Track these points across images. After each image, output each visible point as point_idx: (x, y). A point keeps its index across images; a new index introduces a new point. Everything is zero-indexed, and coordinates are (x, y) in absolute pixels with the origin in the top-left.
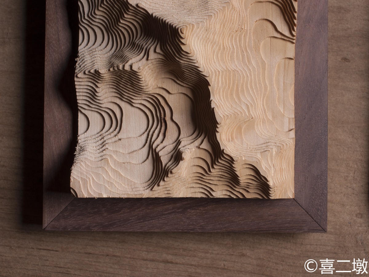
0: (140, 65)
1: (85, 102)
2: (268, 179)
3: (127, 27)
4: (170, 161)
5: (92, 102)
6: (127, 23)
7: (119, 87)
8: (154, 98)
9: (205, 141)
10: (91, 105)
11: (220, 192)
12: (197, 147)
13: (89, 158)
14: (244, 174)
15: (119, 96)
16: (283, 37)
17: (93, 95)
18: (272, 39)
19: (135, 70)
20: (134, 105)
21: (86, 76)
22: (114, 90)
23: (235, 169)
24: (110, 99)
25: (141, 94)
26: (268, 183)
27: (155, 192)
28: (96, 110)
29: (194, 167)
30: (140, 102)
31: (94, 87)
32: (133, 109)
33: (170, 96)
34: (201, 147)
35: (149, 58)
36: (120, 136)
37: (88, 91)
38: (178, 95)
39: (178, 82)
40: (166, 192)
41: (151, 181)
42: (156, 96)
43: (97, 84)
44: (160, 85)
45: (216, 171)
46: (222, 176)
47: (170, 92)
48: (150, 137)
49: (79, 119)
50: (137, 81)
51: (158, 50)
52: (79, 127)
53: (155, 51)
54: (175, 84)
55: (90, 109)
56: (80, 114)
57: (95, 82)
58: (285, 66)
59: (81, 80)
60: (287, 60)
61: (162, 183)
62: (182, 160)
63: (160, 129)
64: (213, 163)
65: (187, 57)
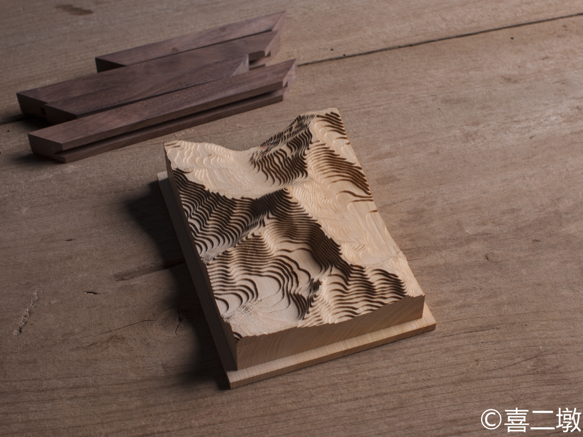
0: (260, 231)
1: (219, 288)
2: (397, 274)
4: (310, 293)
5: (225, 284)
8: (278, 262)
9: (334, 269)
10: (225, 288)
11: (362, 309)
12: (328, 276)
14: (375, 280)
15: (248, 272)
16: (362, 199)
18: (354, 203)
19: (257, 235)
20: (262, 274)
21: (216, 261)
22: (243, 268)
23: (366, 277)
24: (240, 277)
25: (266, 260)
26: (398, 278)
27: (307, 320)
28: (231, 292)
29: (332, 292)
30: (266, 269)
31: (225, 269)
32: (263, 278)
33: (291, 253)
34: (332, 273)
35: (266, 224)
36: (259, 299)
37: (221, 276)
38: (297, 251)
39: (294, 241)
42: (279, 258)
43: (226, 265)
44: (280, 248)
45: (352, 288)
47: (290, 250)
48: (285, 290)
49: (218, 305)
51: (271, 216)
53: (268, 218)
54: (292, 244)
55: (226, 292)
56: (217, 301)
57: (224, 265)
58: (373, 217)
59: (212, 266)
60: (373, 213)
61: (310, 309)
62: (321, 284)
63: (292, 282)
65: (296, 208)
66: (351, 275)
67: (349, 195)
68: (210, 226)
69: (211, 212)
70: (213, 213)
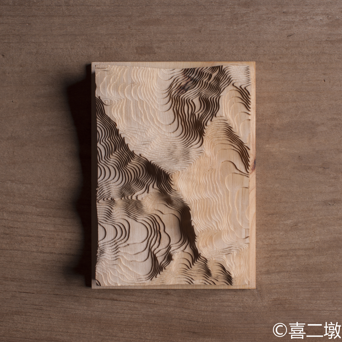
0: (143, 197)
1: (103, 218)
2: (231, 273)
3: (132, 168)
4: (163, 260)
5: (108, 218)
6: (133, 166)
7: (127, 209)
8: (152, 217)
9: (188, 247)
10: (107, 221)
11: (199, 281)
12: (182, 251)
13: (107, 258)
14: (215, 270)
15: (128, 215)
16: (241, 173)
17: (109, 214)
18: (233, 174)
19: (140, 200)
20: (138, 221)
21: (105, 202)
22: (124, 211)
23: (208, 266)
24: (121, 217)
26: (231, 275)
27: (153, 282)
28: (111, 224)
29: (180, 264)
30: (142, 219)
31: (110, 209)
32: (137, 223)
33: (163, 215)
34: (185, 251)
35: (149, 192)
36: (128, 242)
37: (106, 212)
38: (168, 215)
40: (161, 281)
41: (150, 273)
42: (153, 215)
43: (112, 207)
44: (156, 208)
45: (196, 267)
46: (199, 270)
47: (163, 213)
48: (149, 243)
49: (99, 230)
50: (141, 206)
51: (155, 186)
52: (99, 235)
53: (153, 187)
55: (107, 223)
57: (111, 206)
58: (242, 193)
59: (101, 204)
60: (244, 188)
61: (158, 275)
62: (172, 260)
63: (157, 238)
64: (193, 262)
65: (175, 193)
66: (198, 260)
67: (232, 165)
68: (112, 160)
69: (115, 150)
70: (116, 152)
